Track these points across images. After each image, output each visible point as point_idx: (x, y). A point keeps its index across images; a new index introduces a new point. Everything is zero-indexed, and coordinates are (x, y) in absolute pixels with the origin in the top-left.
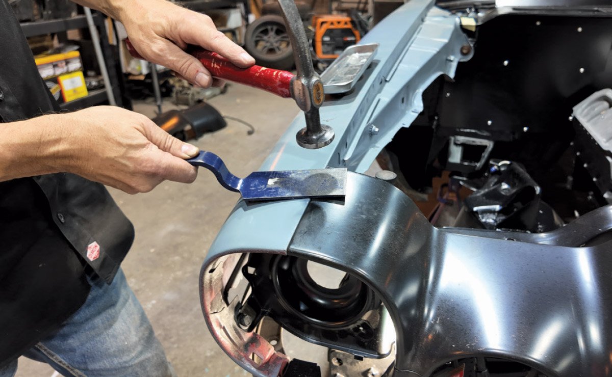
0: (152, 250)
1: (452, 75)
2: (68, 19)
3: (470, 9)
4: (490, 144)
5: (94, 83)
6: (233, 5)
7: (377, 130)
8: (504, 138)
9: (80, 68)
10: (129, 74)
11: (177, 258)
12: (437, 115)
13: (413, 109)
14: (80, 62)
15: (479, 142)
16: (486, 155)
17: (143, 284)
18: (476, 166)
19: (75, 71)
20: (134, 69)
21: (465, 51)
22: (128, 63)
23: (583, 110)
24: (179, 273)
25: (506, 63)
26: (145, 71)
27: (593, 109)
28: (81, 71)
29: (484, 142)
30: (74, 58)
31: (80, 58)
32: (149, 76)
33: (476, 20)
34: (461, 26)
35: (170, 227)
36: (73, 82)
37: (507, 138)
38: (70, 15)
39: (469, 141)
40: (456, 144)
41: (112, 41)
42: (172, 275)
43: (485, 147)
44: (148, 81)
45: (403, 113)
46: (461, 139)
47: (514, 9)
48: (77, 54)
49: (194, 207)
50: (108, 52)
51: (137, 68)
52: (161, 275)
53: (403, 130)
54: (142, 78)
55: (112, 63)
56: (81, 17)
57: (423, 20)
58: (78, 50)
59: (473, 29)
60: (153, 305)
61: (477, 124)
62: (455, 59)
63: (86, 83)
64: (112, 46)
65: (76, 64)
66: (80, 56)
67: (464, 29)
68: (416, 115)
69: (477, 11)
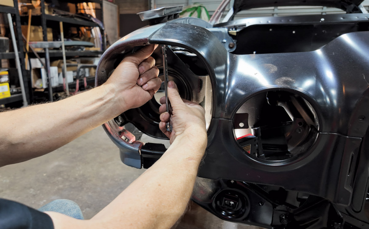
0: (45, 175)
2: (4, 53)
5: (14, 90)
6: (96, 55)
9: (8, 81)
10: (35, 88)
11: (60, 178)
14: (8, 77)
17: (38, 192)
19: (4, 82)
20: (38, 85)
21: (231, 46)
22: (35, 82)
24: (61, 186)
26: (45, 87)
28: (8, 82)
30: (5, 75)
31: (8, 76)
32: (47, 89)
35: (56, 163)
36: (3, 88)
38: (5, 51)
41: (28, 68)
42: (57, 187)
44: (46, 92)
48: (7, 73)
49: (71, 153)
50: (25, 73)
51: (40, 85)
52: (50, 187)
54: (43, 90)
55: (26, 79)
56: (11, 53)
58: (7, 71)
59: (235, 34)
60: (44, 202)
63: (10, 90)
64: (27, 71)
65: (6, 79)
66: (8, 75)
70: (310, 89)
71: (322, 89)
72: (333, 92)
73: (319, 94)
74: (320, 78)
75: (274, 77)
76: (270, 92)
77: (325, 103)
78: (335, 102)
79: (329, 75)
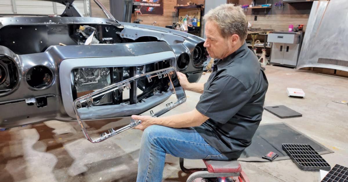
70: (47, 64)
71: (50, 64)
72: (53, 64)
73: (50, 66)
74: (49, 61)
75: (35, 62)
76: (36, 67)
77: (52, 68)
78: (55, 67)
79: (51, 59)
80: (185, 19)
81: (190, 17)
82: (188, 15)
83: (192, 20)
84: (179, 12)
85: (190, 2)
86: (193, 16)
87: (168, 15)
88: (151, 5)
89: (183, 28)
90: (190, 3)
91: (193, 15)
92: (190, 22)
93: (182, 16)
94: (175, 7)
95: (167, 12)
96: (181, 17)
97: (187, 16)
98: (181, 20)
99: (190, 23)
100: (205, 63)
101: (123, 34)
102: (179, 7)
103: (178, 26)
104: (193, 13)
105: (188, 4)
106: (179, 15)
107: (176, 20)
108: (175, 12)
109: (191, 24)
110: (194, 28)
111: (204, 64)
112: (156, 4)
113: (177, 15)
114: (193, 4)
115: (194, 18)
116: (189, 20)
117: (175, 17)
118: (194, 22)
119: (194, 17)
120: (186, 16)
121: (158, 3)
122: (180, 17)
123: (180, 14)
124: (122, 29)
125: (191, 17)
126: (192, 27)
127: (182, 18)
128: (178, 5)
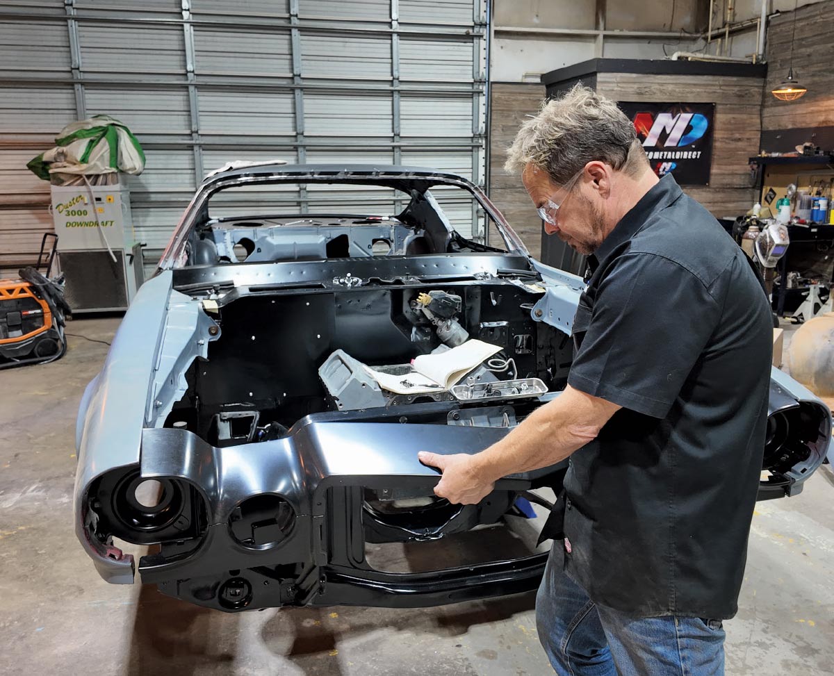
1: (205, 355)
3: (210, 289)
4: (256, 415)
7: (161, 403)
8: (267, 406)
12: (198, 395)
13: (180, 388)
15: (244, 414)
16: (254, 425)
18: (247, 437)
21: (214, 332)
23: (326, 370)
25: (253, 338)
27: (332, 367)
29: (251, 413)
33: (218, 301)
34: (205, 310)
37: (270, 405)
39: (234, 415)
40: (223, 420)
43: (252, 417)
45: (173, 393)
46: (227, 414)
47: (251, 290)
53: (176, 403)
57: (167, 310)
59: (217, 312)
61: (239, 397)
62: (205, 341)
67: (207, 312)
68: (184, 392)
69: (217, 293)
80: (782, 200)
81: (803, 191)
82: (797, 186)
83: (810, 204)
84: (766, 176)
85: (808, 144)
86: (815, 189)
87: (727, 184)
88: (669, 155)
89: (770, 237)
90: (806, 148)
91: (813, 186)
92: (801, 208)
93: (775, 186)
94: (751, 160)
95: (724, 174)
96: (771, 190)
97: (794, 187)
98: (770, 200)
99: (803, 214)
100: (799, 471)
101: (540, 311)
102: (767, 158)
103: (753, 228)
104: (816, 179)
105: (800, 150)
106: (766, 182)
107: (753, 198)
108: (750, 175)
109: (803, 218)
110: (814, 230)
111: (795, 472)
112: (686, 153)
113: (759, 183)
114: (817, 153)
115: (816, 197)
116: (799, 202)
117: (750, 190)
118: (816, 208)
119: (818, 193)
120: (790, 188)
121: (693, 150)
122: (766, 190)
123: (767, 179)
124: (541, 295)
125: (806, 194)
126: (807, 227)
127: (775, 194)
128: (764, 154)
